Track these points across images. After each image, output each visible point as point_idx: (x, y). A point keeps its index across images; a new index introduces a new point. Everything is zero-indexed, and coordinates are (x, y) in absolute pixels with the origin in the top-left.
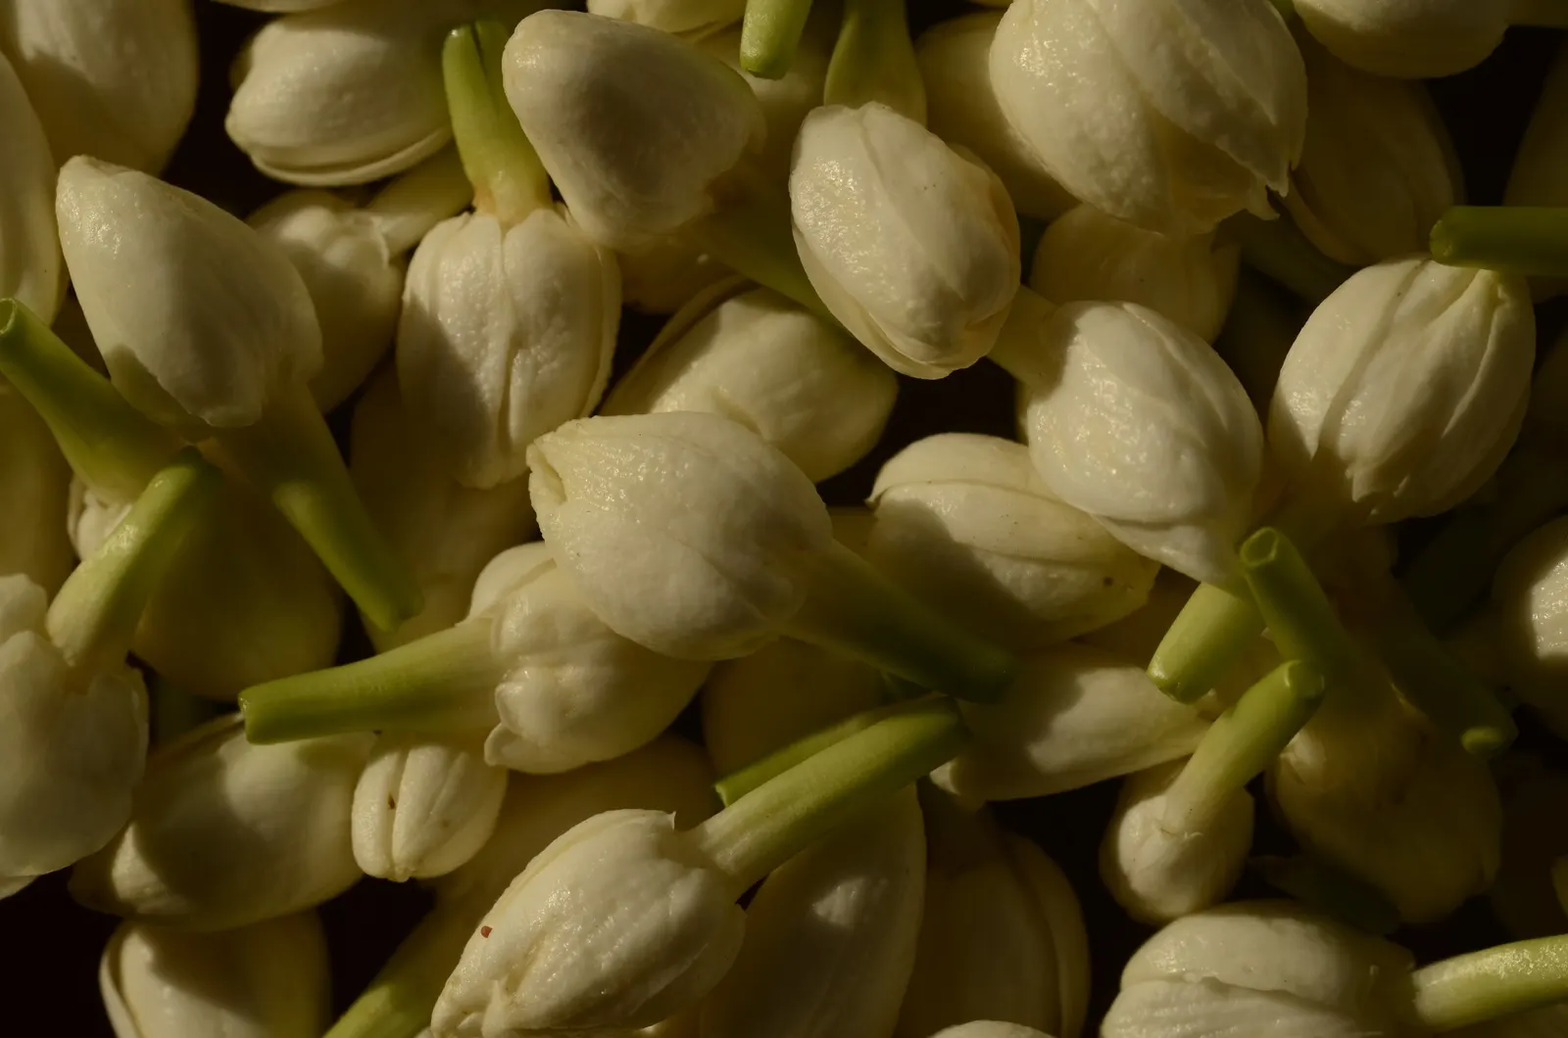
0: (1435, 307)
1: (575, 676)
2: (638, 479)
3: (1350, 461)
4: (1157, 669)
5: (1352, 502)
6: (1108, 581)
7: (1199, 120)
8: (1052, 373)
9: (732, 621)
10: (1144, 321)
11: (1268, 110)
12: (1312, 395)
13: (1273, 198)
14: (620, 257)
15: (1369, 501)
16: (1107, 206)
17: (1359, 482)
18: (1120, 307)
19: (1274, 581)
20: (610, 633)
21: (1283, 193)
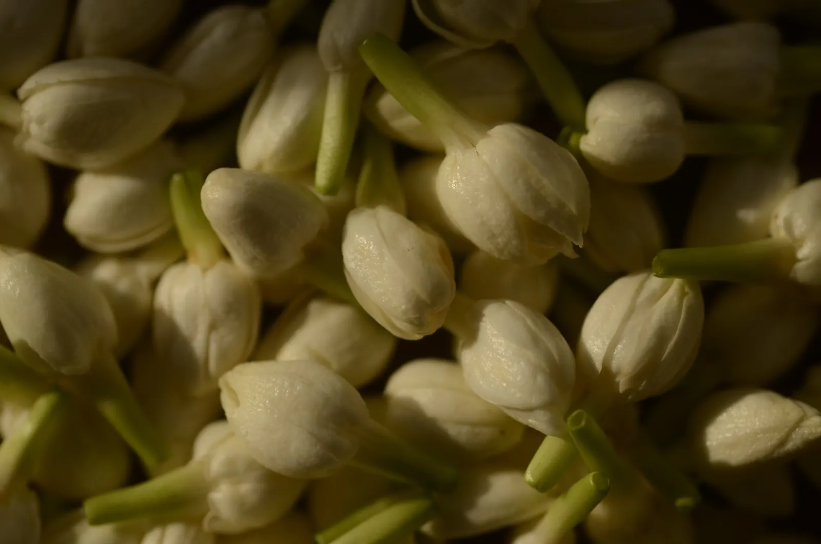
0: (655, 297)
1: (247, 488)
2: (275, 395)
3: (618, 373)
4: (529, 476)
5: (620, 394)
6: (502, 432)
7: (539, 215)
8: (472, 335)
9: (323, 462)
10: (516, 310)
11: (572, 208)
12: (598, 342)
13: (576, 248)
14: (262, 285)
15: (627, 392)
16: (496, 255)
17: (622, 383)
18: (504, 303)
19: (584, 435)
20: (262, 467)
21: (581, 247)
